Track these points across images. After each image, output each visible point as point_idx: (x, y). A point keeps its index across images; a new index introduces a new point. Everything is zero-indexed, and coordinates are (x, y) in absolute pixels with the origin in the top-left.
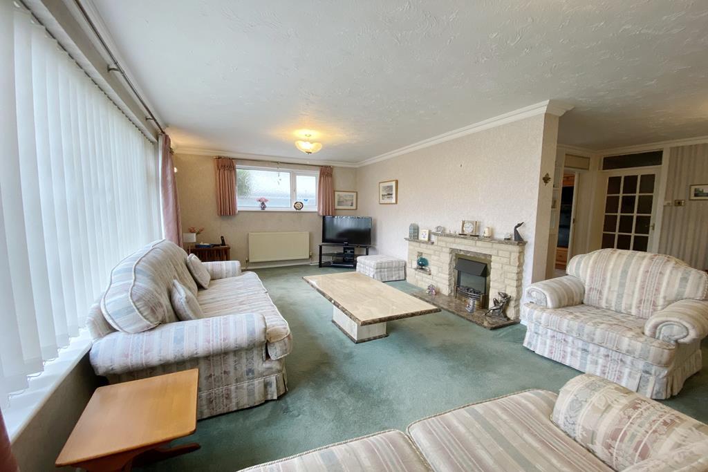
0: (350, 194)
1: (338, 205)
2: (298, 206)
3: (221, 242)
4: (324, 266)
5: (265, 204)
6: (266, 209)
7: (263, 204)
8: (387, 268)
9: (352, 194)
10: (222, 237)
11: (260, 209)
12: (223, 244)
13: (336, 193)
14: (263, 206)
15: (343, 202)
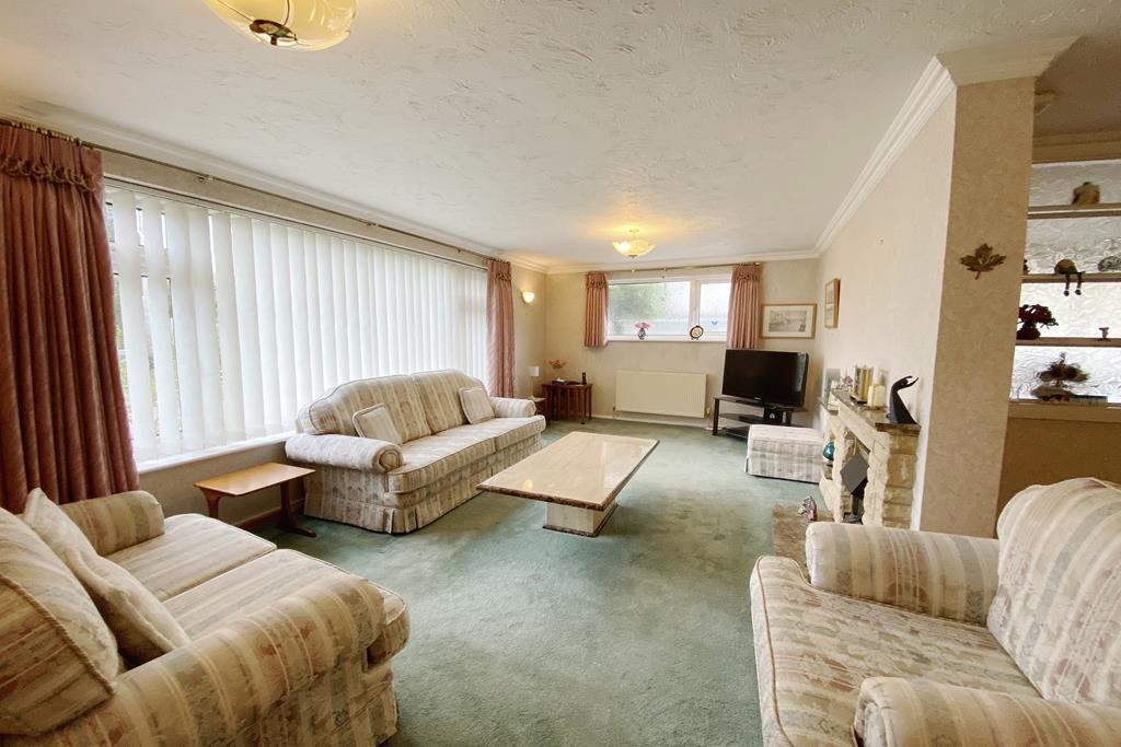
0: (799, 308)
1: (771, 329)
2: (696, 331)
3: (581, 381)
4: (721, 435)
5: (646, 330)
6: (646, 338)
7: (642, 330)
8: (780, 453)
9: (804, 308)
10: (584, 374)
11: (637, 338)
12: (584, 382)
13: (767, 310)
14: (642, 334)
15: (781, 323)
